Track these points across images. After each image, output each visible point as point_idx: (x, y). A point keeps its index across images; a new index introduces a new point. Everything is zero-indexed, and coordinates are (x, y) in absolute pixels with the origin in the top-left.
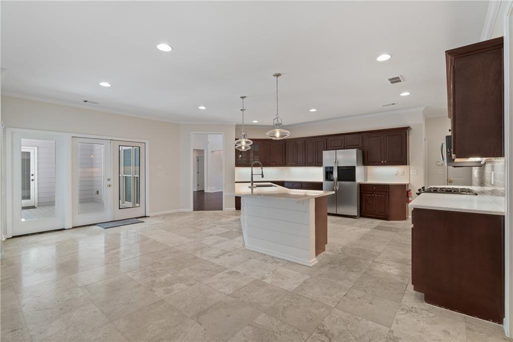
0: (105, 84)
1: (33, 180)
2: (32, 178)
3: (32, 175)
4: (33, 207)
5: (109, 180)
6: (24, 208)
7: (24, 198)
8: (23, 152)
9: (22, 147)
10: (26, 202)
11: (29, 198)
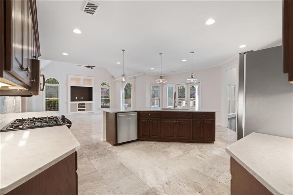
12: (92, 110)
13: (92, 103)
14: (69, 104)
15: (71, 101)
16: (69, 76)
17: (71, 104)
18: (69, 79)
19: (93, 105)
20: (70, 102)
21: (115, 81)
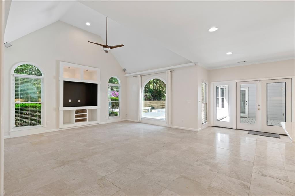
0: (230, 53)
1: (247, 104)
2: (246, 103)
3: (247, 102)
4: (246, 118)
5: (259, 105)
6: (241, 117)
7: (241, 112)
8: (241, 91)
9: (241, 88)
10: (242, 115)
11: (245, 113)
12: (97, 120)
13: (97, 109)
14: (60, 112)
15: (64, 106)
16: (61, 63)
17: (64, 111)
18: (61, 70)
19: (99, 111)
20: (62, 109)
21: (126, 77)
